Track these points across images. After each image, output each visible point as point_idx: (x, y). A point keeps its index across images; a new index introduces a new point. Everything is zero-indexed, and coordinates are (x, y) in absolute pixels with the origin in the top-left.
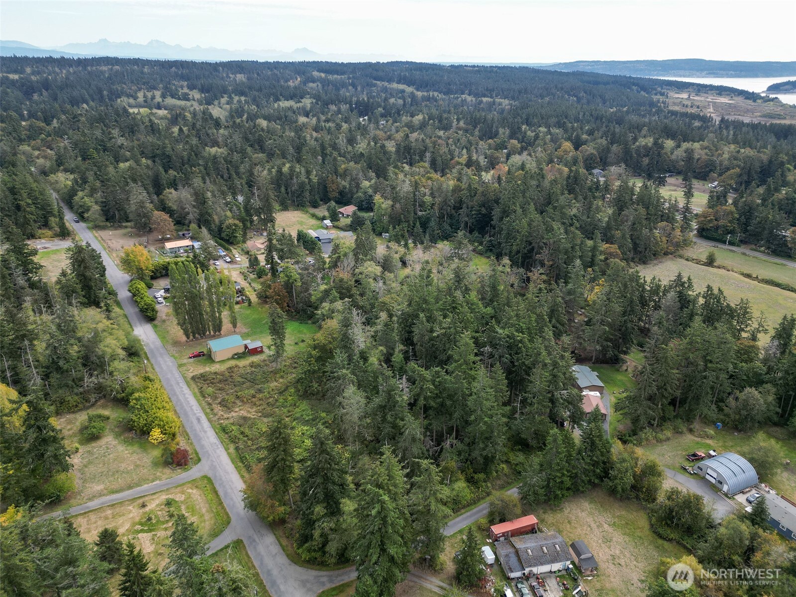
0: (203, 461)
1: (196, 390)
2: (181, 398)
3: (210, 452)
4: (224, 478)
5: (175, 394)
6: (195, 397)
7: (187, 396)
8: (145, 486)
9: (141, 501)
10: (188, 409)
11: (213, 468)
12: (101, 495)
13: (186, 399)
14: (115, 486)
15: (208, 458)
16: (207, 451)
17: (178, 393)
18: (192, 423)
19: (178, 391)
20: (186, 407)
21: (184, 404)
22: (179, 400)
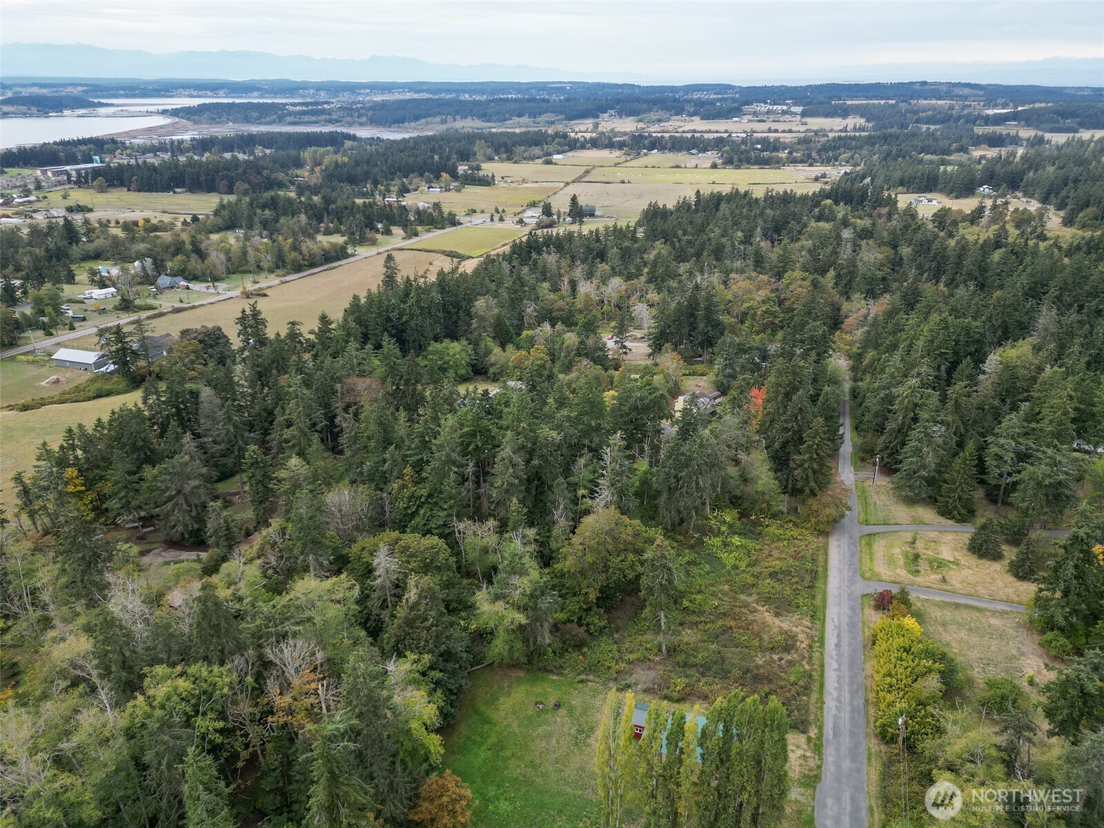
0: (859, 593)
1: (814, 696)
2: (846, 697)
3: (846, 597)
4: (847, 567)
5: (854, 710)
6: (822, 686)
7: (835, 694)
8: (937, 599)
9: (945, 587)
10: (845, 668)
11: (852, 582)
12: (994, 613)
13: (839, 689)
14: (976, 615)
15: (852, 593)
16: (849, 600)
17: (848, 708)
18: (850, 644)
19: (846, 715)
20: (847, 673)
21: (847, 680)
22: (853, 694)
